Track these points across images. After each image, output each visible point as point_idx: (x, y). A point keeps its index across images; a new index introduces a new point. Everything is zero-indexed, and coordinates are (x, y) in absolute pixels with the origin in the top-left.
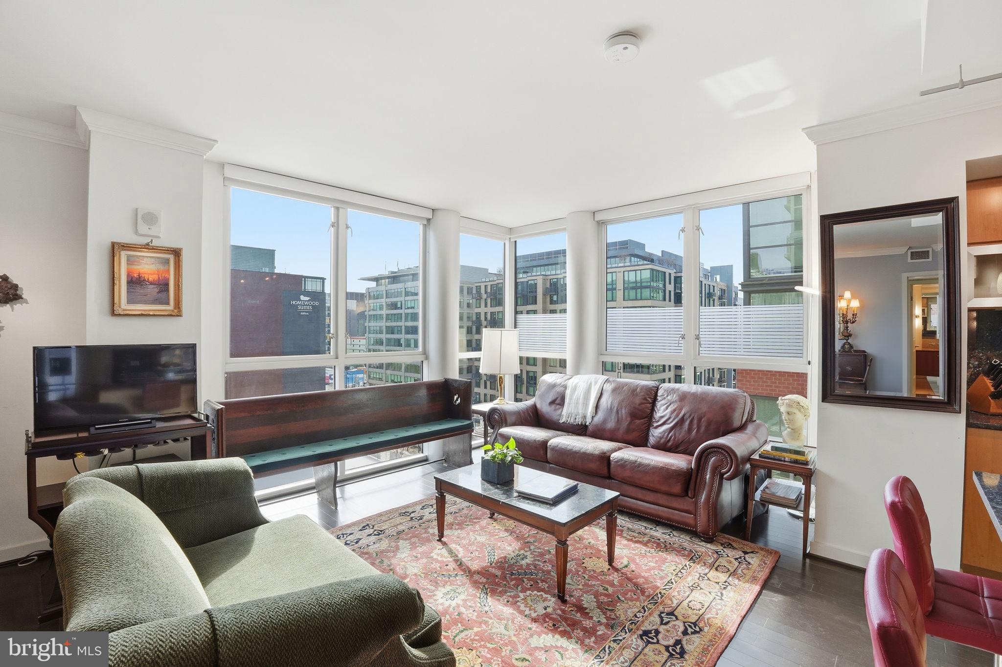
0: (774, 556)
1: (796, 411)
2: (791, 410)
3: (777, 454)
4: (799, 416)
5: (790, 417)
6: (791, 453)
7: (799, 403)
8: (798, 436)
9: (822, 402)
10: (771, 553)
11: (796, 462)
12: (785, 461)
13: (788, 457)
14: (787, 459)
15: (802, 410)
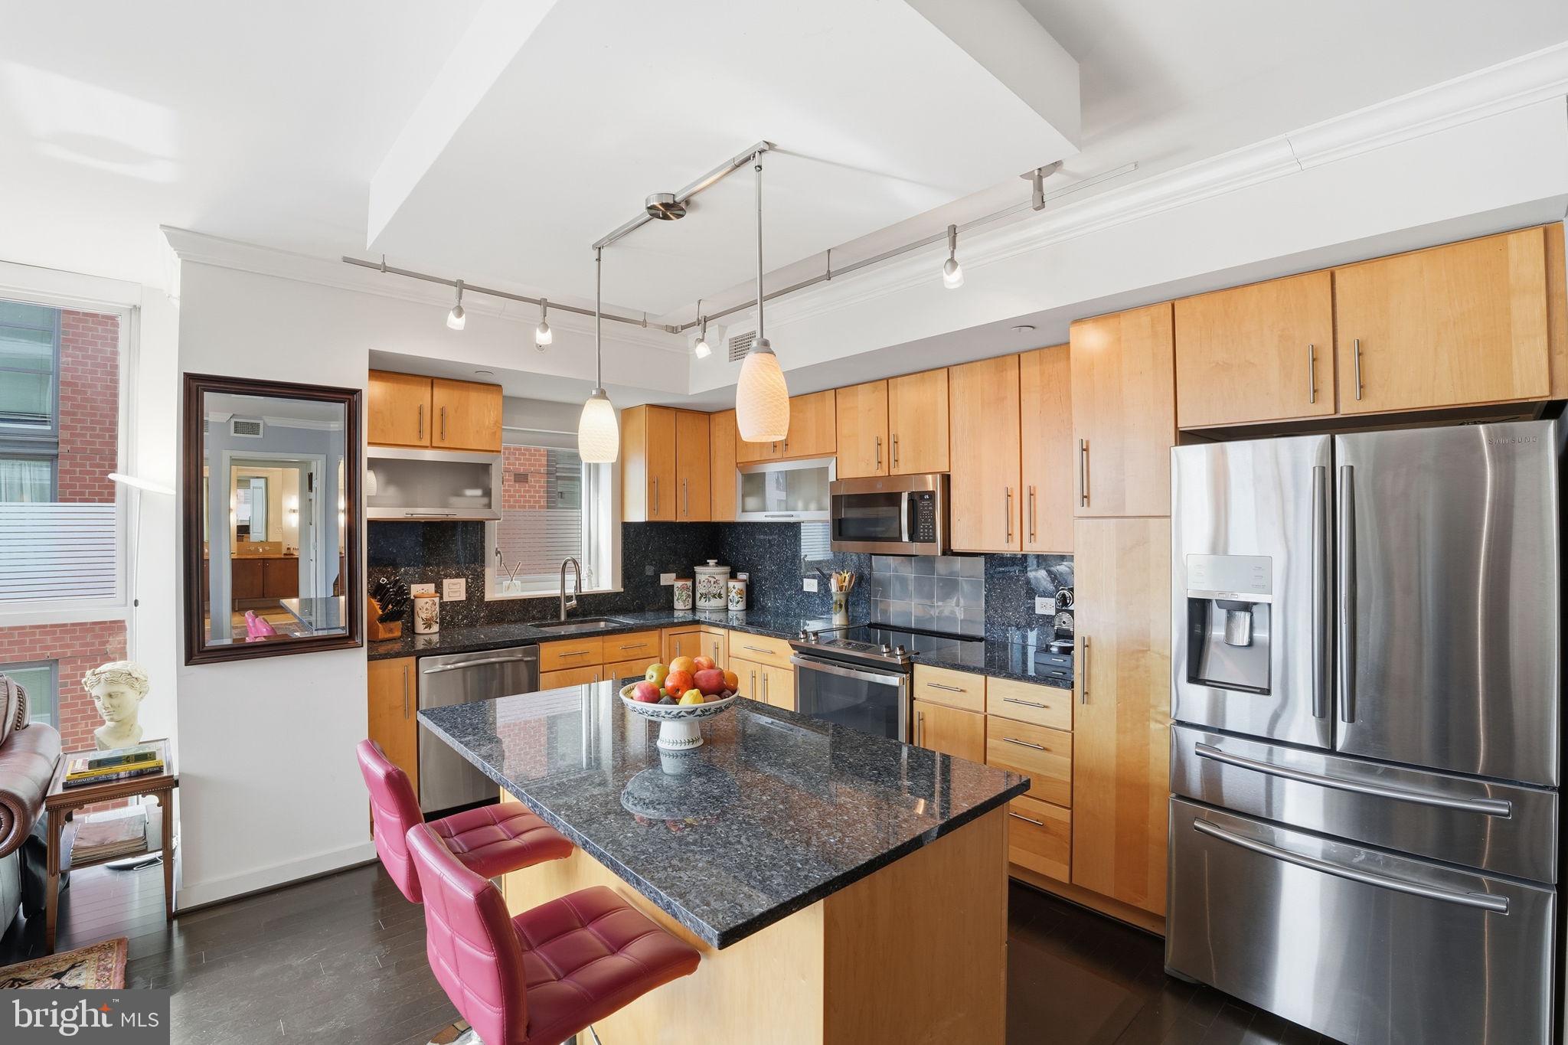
0: (119, 949)
1: (124, 688)
2: (114, 689)
3: (102, 772)
4: (131, 695)
5: (115, 701)
6: (128, 762)
7: (130, 674)
8: (130, 730)
9: (186, 665)
10: (111, 947)
11: (141, 774)
12: (118, 779)
13: (123, 770)
14: (122, 775)
15: (137, 685)
